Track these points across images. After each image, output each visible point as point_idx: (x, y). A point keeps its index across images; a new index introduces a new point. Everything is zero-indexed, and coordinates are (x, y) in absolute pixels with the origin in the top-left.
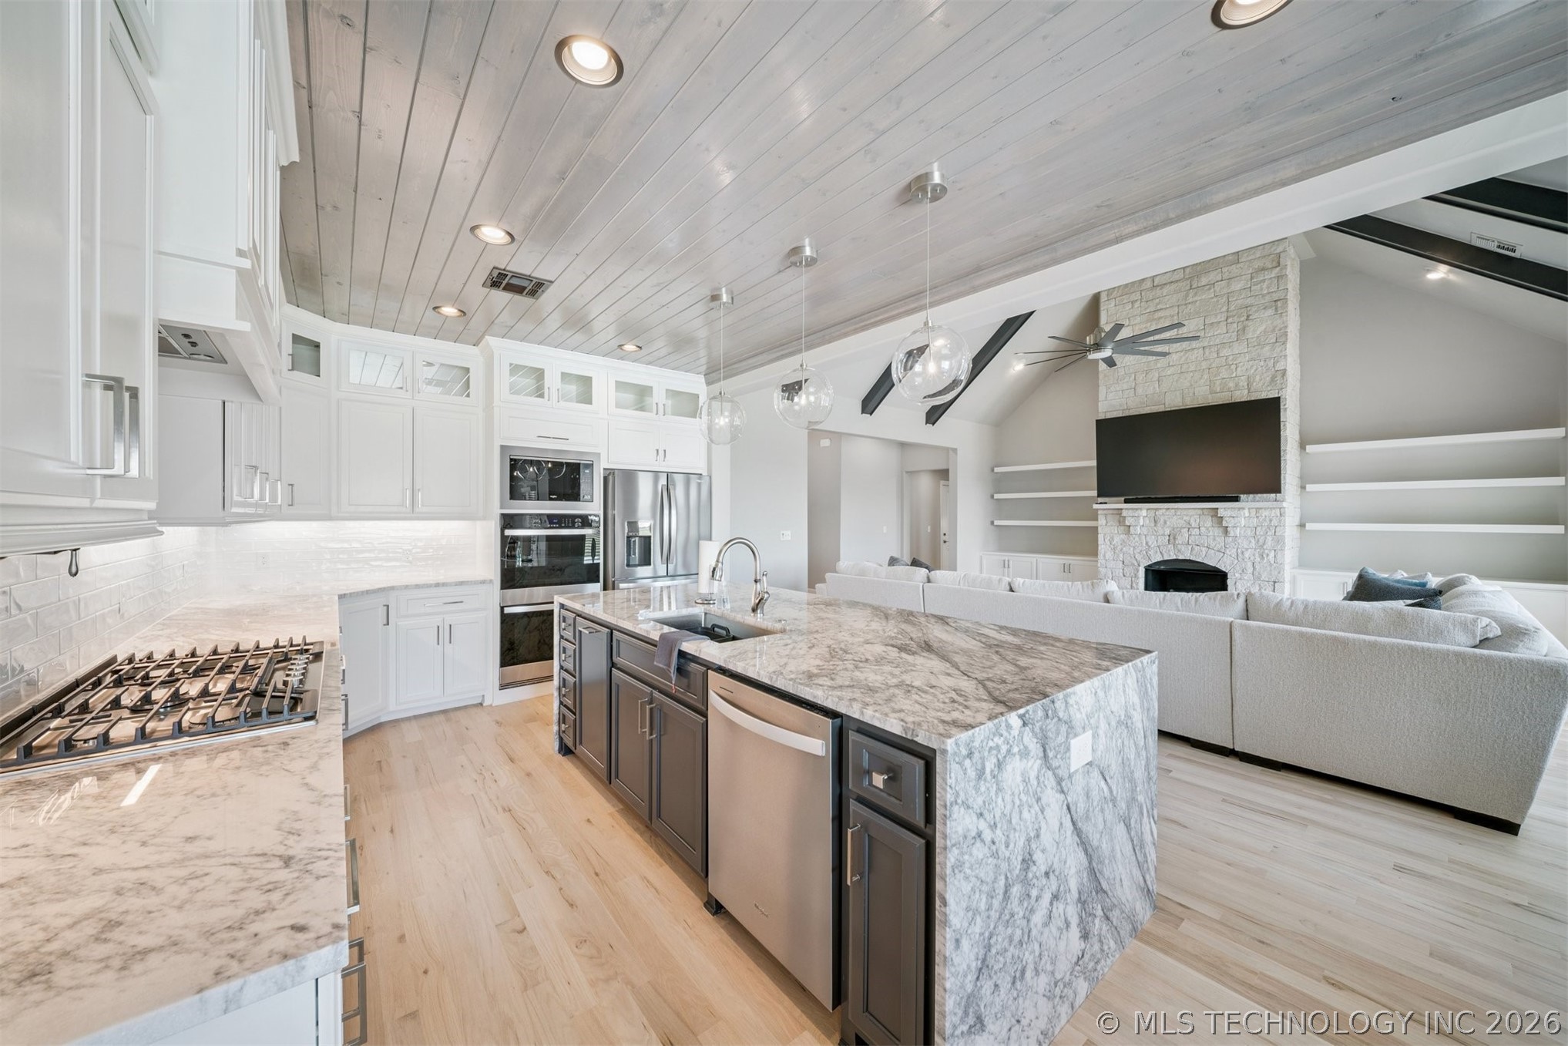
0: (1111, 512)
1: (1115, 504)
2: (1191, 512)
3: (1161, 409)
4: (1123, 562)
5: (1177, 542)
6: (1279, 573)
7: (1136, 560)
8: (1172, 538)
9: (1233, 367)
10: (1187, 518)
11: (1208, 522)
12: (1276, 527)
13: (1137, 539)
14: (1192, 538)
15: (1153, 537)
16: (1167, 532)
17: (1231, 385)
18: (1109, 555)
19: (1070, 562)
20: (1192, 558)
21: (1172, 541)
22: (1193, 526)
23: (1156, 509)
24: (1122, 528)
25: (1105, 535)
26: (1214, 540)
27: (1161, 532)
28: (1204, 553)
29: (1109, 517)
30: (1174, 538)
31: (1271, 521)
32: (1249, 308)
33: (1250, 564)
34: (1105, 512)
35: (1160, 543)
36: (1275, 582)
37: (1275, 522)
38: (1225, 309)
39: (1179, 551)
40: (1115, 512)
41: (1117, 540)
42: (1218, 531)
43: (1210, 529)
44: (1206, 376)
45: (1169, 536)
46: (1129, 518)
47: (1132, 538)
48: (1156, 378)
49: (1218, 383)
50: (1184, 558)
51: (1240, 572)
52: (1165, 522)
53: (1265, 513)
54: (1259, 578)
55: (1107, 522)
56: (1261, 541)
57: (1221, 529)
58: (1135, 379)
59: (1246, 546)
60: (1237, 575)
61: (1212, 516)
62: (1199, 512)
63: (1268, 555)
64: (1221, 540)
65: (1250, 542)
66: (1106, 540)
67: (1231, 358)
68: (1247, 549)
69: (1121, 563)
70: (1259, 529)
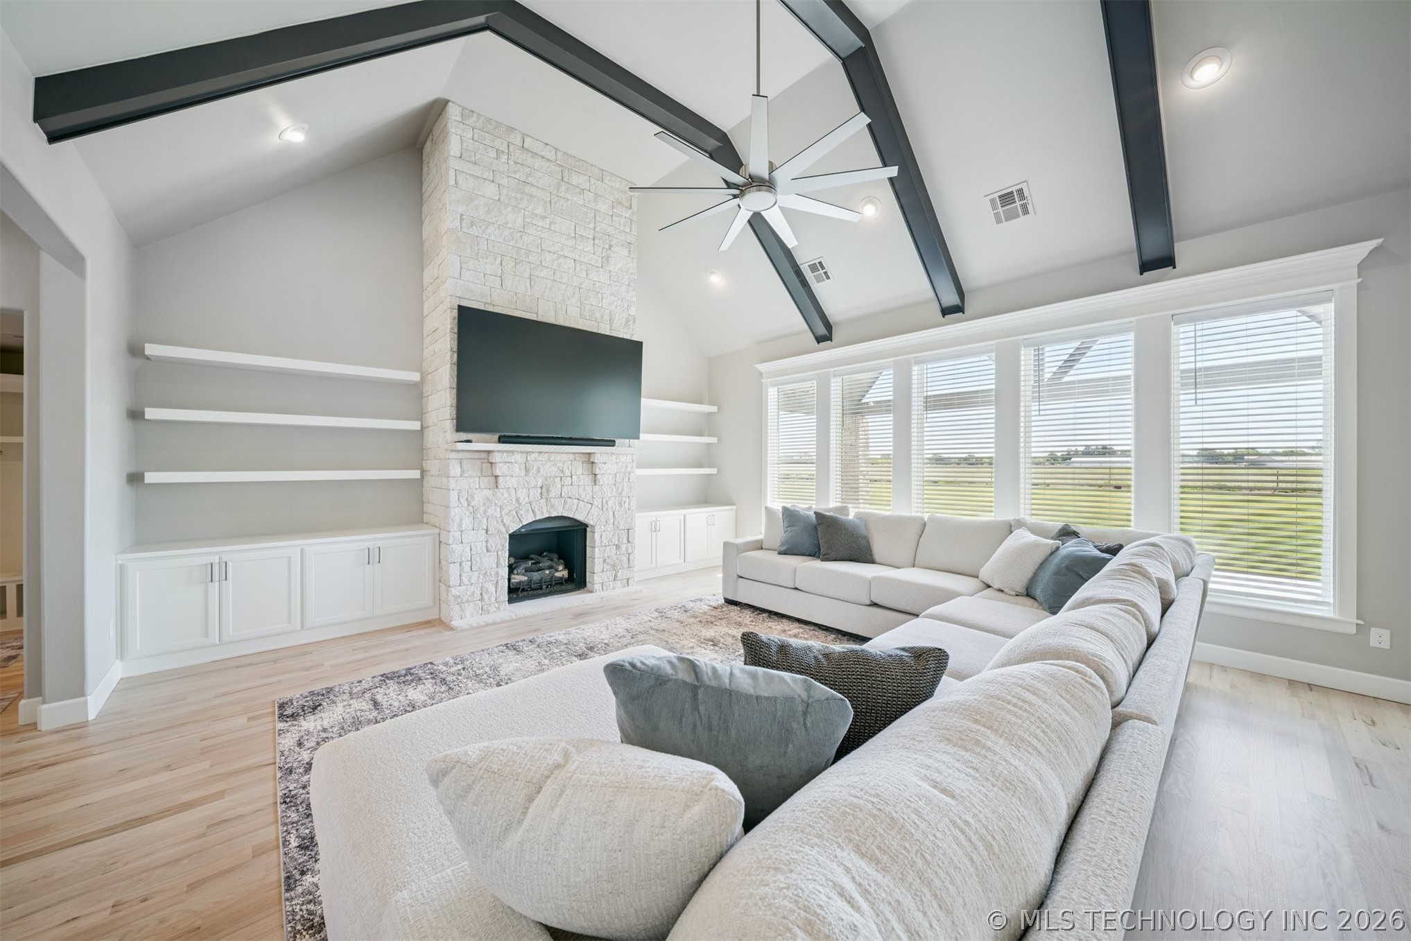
0: (468, 455)
1: (484, 443)
2: (565, 457)
3: (533, 317)
4: (487, 531)
5: (550, 496)
6: (632, 519)
7: (504, 525)
8: (544, 490)
9: (600, 294)
10: (560, 465)
11: (580, 469)
12: (629, 473)
13: (506, 495)
14: (565, 489)
15: (524, 490)
16: (540, 484)
17: (598, 315)
18: (467, 522)
19: (379, 544)
20: (565, 514)
21: (545, 494)
22: (566, 475)
23: (528, 453)
24: (486, 480)
25: (460, 491)
26: (584, 489)
27: (533, 484)
28: (575, 506)
29: (466, 464)
30: (548, 491)
31: (626, 467)
32: (611, 238)
33: (611, 513)
34: (461, 455)
35: (531, 498)
36: (628, 530)
37: (629, 469)
38: (592, 226)
39: (552, 506)
40: (476, 455)
41: (479, 498)
42: (588, 480)
43: (582, 477)
44: (577, 295)
45: (541, 488)
46: (501, 465)
47: (499, 494)
48: (527, 275)
49: (588, 307)
50: (556, 515)
51: (604, 523)
52: (538, 471)
53: (623, 459)
54: (618, 527)
55: (463, 472)
56: (620, 489)
57: (591, 477)
58: (501, 264)
59: (610, 495)
60: (602, 527)
61: (583, 463)
62: (571, 457)
63: (625, 502)
64: (589, 489)
65: (613, 489)
66: (462, 500)
67: (598, 284)
68: (610, 498)
69: (484, 532)
70: (618, 475)
